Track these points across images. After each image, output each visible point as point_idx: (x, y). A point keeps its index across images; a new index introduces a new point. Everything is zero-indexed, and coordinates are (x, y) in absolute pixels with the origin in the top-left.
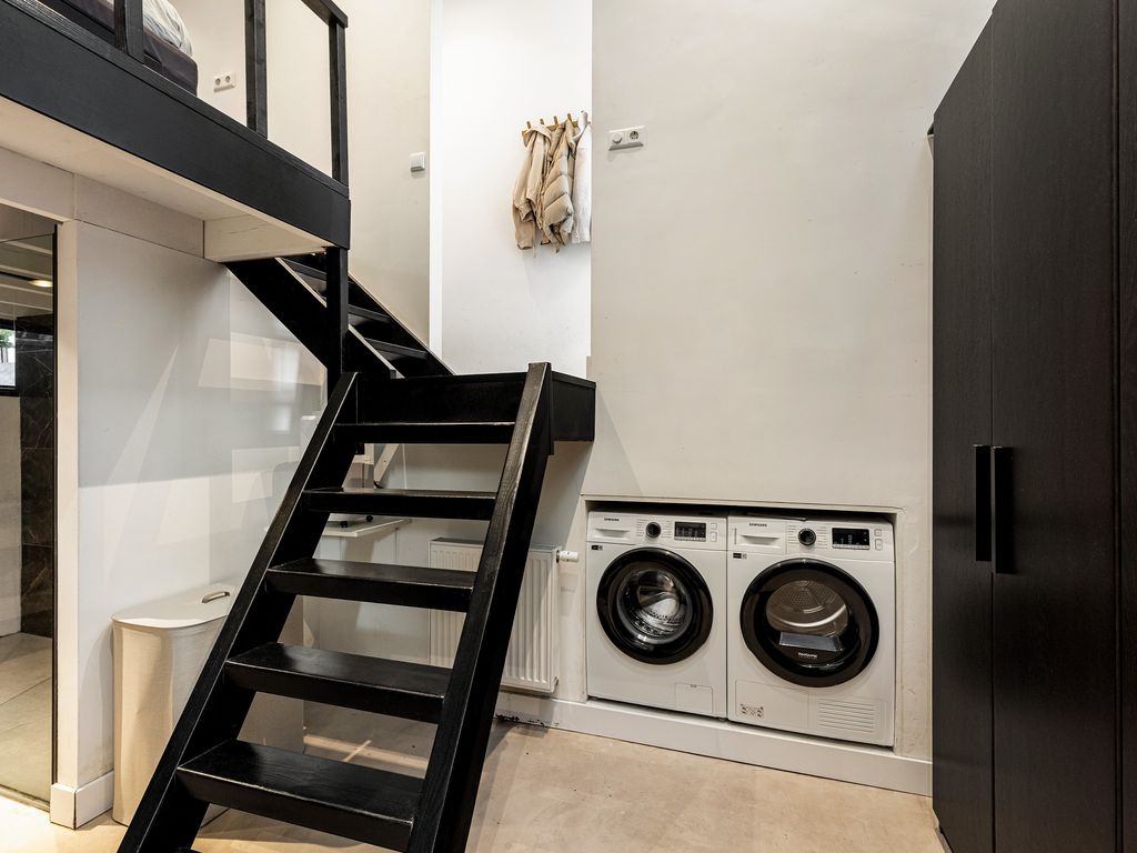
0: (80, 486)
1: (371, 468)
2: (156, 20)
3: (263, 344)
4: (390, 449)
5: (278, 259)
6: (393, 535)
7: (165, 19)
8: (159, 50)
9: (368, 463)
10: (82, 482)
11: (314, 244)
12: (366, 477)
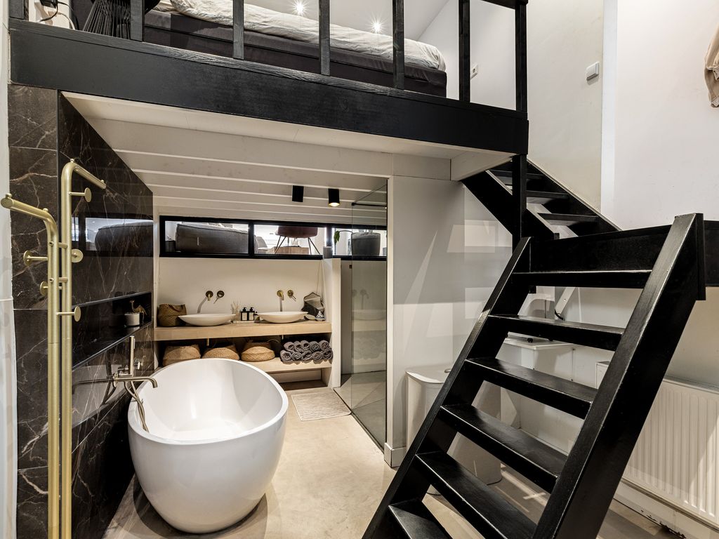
0: (394, 304)
1: (553, 304)
2: (426, 60)
3: (483, 225)
4: (569, 291)
5: (488, 172)
6: (571, 352)
7: (431, 57)
8: (427, 75)
9: (549, 300)
10: (395, 302)
11: (504, 157)
12: (548, 309)
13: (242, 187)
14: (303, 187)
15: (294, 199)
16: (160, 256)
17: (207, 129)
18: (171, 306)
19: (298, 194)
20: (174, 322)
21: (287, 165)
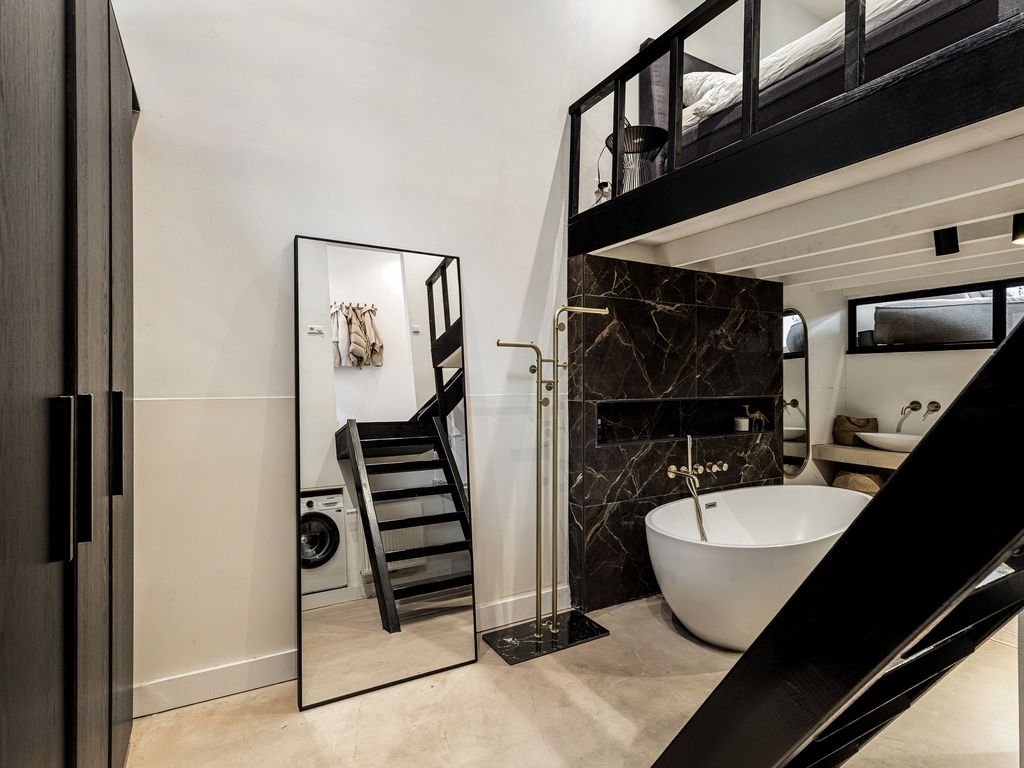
13: (866, 252)
14: (954, 229)
15: (939, 252)
16: (848, 353)
17: (735, 219)
18: (848, 419)
19: (947, 242)
20: (850, 441)
21: (853, 220)
